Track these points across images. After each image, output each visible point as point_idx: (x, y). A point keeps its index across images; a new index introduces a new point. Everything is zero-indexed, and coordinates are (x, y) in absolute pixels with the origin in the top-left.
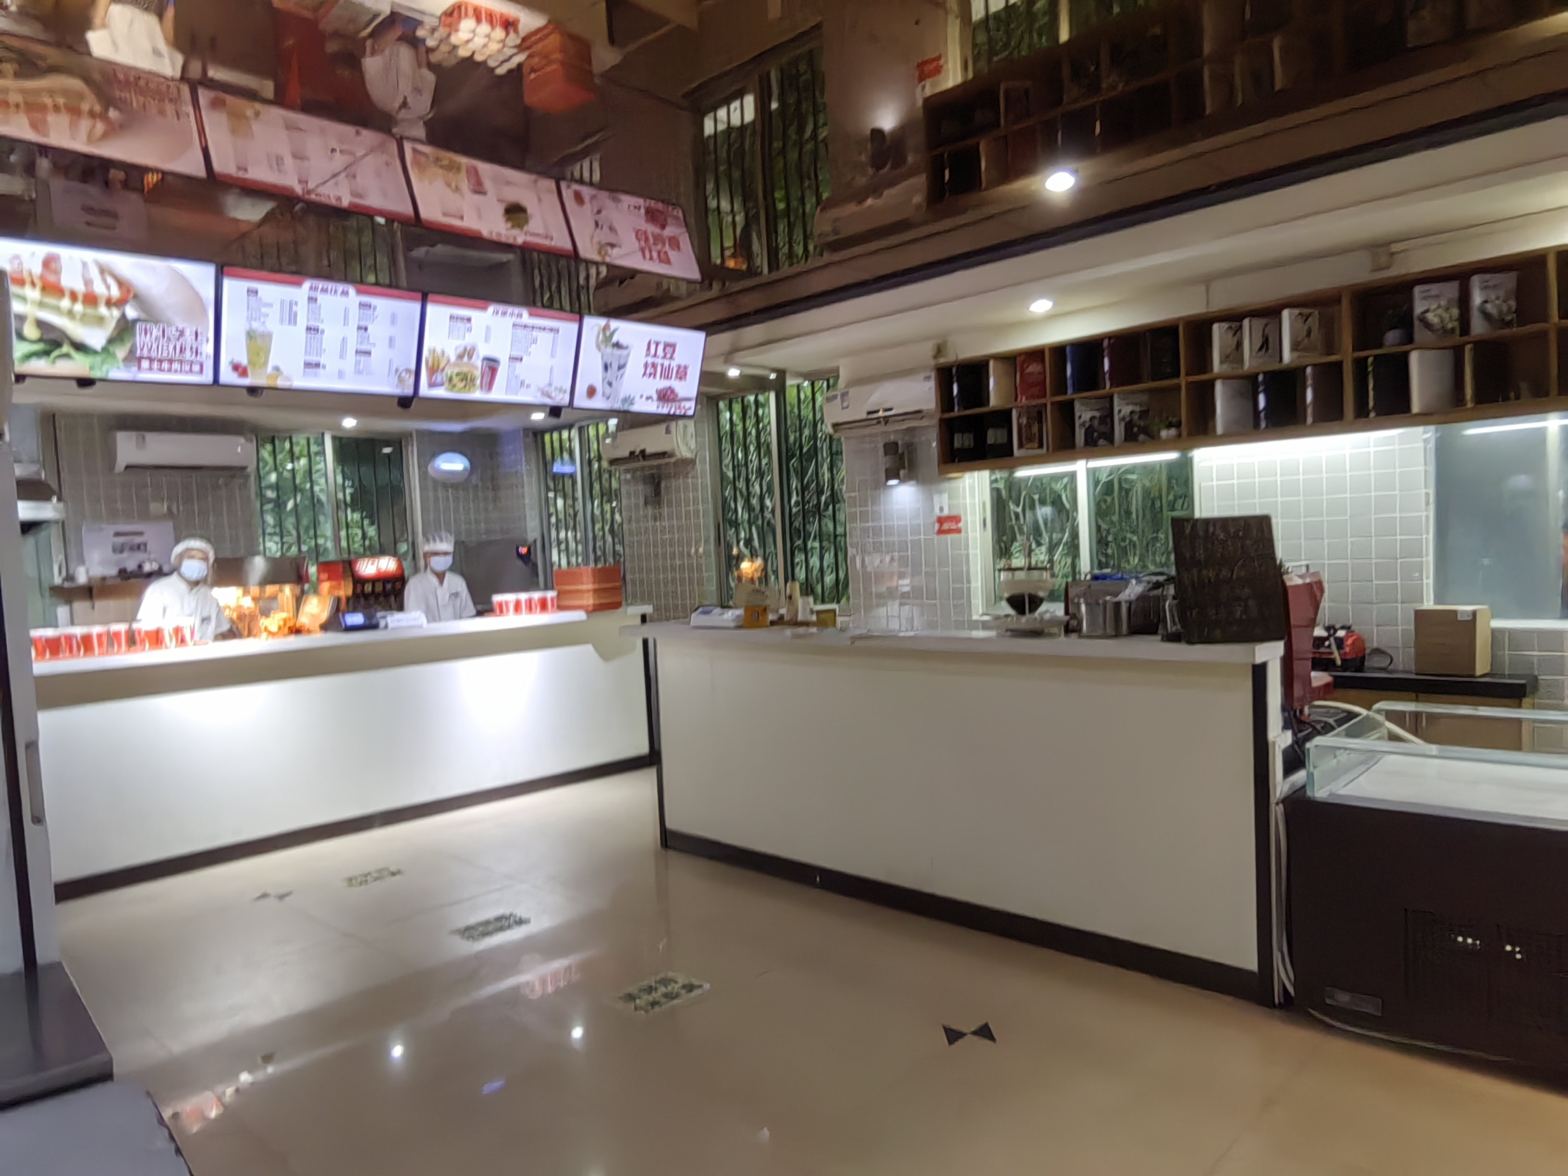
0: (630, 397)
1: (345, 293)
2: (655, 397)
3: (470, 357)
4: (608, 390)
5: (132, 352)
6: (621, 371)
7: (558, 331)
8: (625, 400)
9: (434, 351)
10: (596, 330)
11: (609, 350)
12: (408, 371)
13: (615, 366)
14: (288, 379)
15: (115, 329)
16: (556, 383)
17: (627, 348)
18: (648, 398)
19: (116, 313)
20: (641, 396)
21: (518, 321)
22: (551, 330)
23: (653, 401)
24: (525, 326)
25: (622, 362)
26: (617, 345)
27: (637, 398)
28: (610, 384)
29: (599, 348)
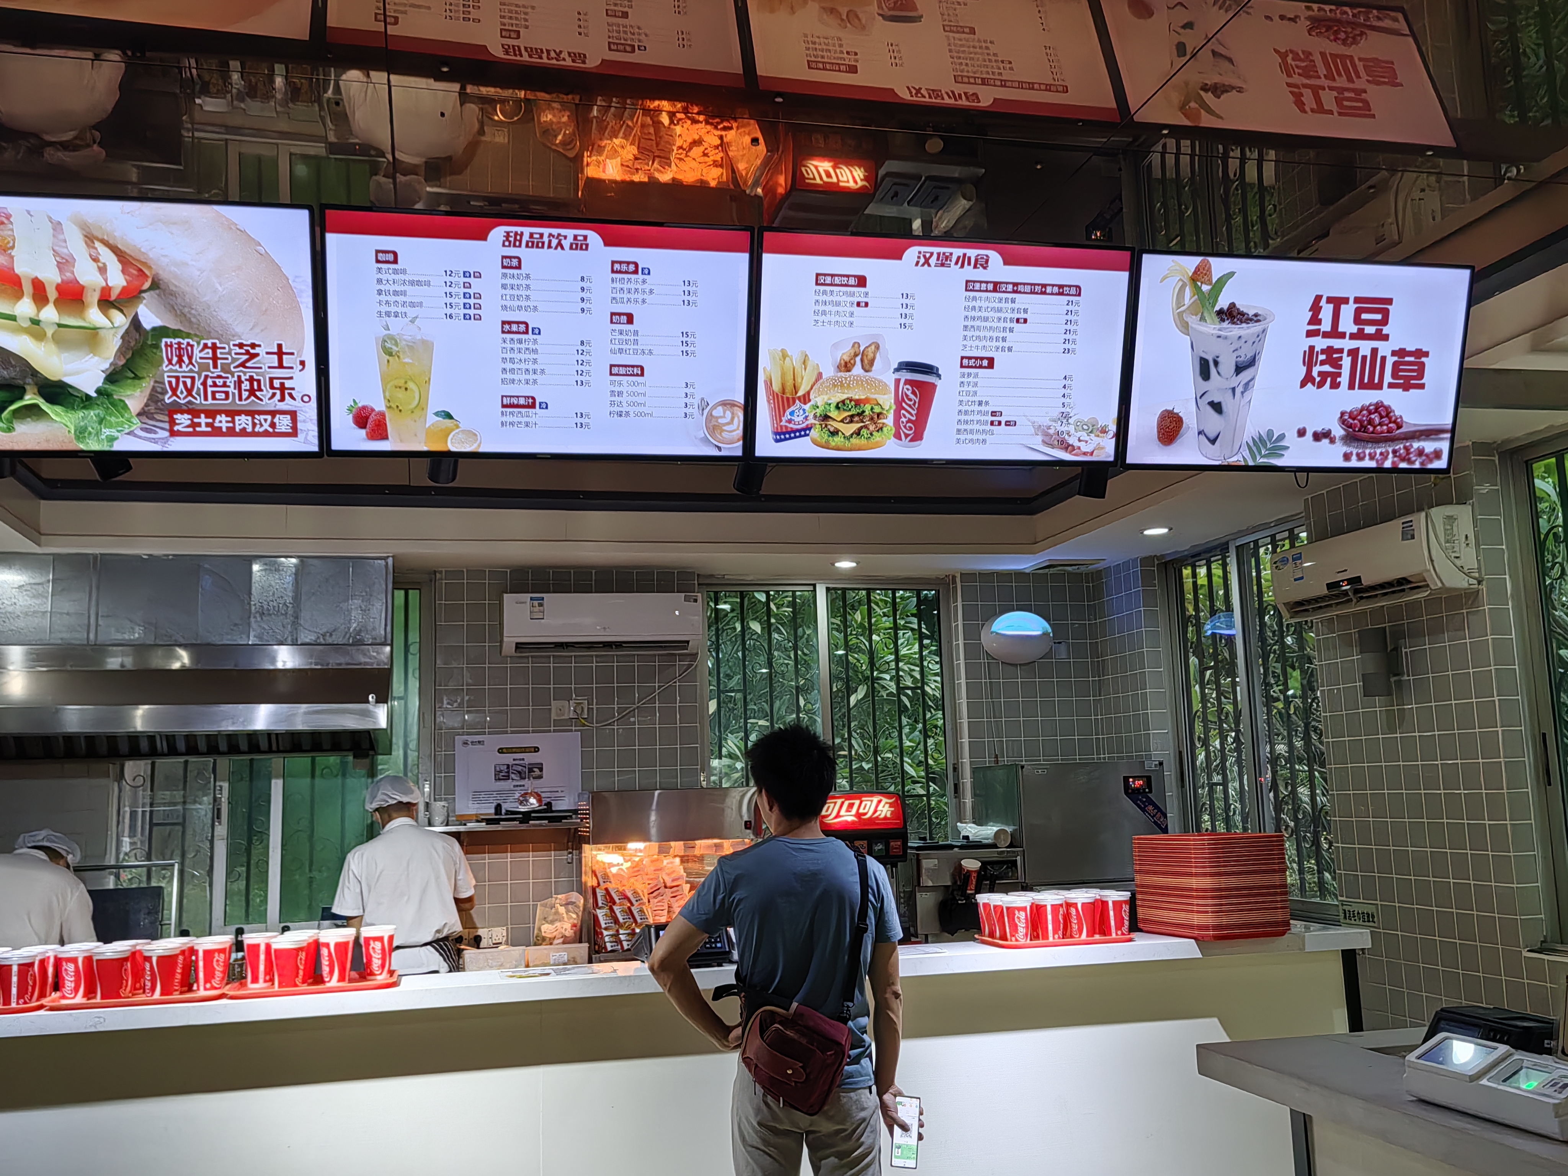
0: (1270, 433)
1: (580, 245)
2: (1338, 431)
3: (868, 366)
4: (1213, 423)
5: (155, 397)
6: (1245, 376)
7: (1079, 292)
8: (1259, 442)
9: (784, 355)
10: (1174, 283)
11: (1212, 327)
12: (728, 404)
13: (1228, 365)
14: (472, 435)
15: (121, 351)
16: (1081, 413)
17: (1256, 318)
18: (1317, 437)
19: (121, 320)
20: (1302, 433)
21: (979, 274)
22: (1062, 290)
23: (1332, 441)
24: (996, 287)
25: (1246, 353)
26: (1232, 315)
27: (1291, 439)
28: (1217, 407)
29: (1185, 327)
